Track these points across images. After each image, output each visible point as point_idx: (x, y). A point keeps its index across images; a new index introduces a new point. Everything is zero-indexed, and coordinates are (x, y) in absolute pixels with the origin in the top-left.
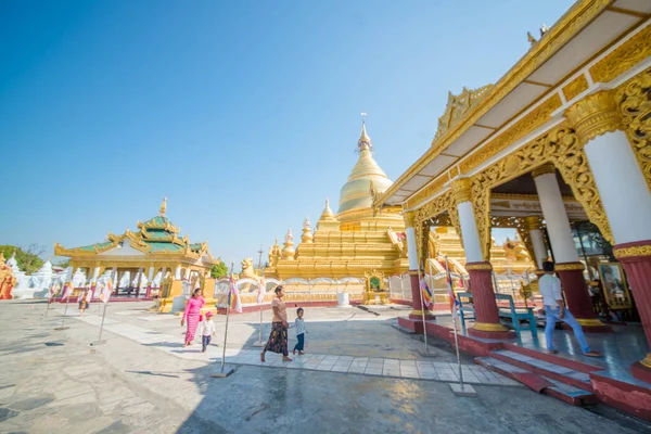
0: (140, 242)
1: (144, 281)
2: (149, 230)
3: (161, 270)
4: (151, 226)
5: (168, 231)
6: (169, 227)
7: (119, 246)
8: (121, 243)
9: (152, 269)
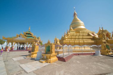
0: (24, 36)
1: (26, 46)
2: (26, 34)
3: (29, 43)
4: (27, 33)
5: (31, 34)
6: (31, 33)
7: (19, 37)
8: (20, 36)
9: (27, 43)
